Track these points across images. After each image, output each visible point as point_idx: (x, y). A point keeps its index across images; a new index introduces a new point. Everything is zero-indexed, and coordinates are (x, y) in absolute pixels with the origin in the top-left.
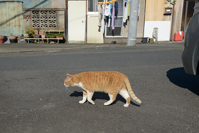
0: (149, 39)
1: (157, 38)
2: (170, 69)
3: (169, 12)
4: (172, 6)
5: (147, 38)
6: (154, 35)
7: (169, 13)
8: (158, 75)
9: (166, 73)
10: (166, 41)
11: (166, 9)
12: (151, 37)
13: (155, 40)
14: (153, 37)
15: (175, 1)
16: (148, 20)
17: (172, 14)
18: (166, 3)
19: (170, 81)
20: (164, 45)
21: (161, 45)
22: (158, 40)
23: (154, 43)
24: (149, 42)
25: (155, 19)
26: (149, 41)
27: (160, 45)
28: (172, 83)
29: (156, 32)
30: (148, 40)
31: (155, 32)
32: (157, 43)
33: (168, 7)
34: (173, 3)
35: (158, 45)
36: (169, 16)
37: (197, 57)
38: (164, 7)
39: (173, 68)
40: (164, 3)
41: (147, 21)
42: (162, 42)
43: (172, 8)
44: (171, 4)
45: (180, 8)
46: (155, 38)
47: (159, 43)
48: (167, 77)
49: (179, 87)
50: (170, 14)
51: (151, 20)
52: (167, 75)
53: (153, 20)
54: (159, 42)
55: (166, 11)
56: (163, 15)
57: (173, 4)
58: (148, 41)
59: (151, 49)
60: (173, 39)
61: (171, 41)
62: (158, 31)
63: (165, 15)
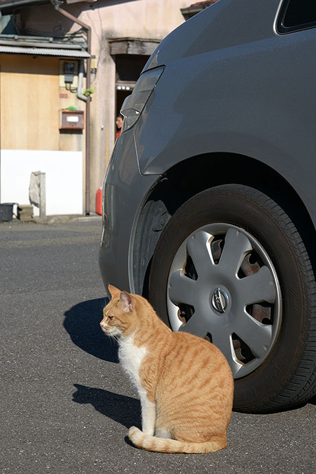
0: (19, 209)
1: (45, 204)
2: (77, 303)
3: (75, 123)
4: (81, 106)
5: (11, 206)
6: (34, 194)
7: (75, 127)
8: (38, 322)
9: (64, 317)
10: (71, 216)
11: (66, 113)
12: (24, 202)
13: (36, 212)
14: (32, 202)
15: (90, 93)
16: (10, 147)
17: (84, 131)
18: (62, 96)
19: (73, 341)
20: (64, 228)
21: (58, 229)
22: (49, 212)
23: (35, 222)
24: (18, 217)
25: (33, 144)
26: (19, 215)
27: (53, 228)
28: (77, 348)
29: (39, 186)
30: (15, 211)
31: (36, 186)
32: (46, 220)
33: (71, 108)
34: (85, 98)
35: (48, 228)
36: (75, 136)
37: (140, 260)
38: (57, 109)
39: (85, 299)
40: (57, 94)
41: (7, 148)
42: (59, 219)
43: (81, 113)
44: (79, 98)
45: (107, 113)
46: (36, 205)
47: (52, 221)
48: (64, 329)
49: (99, 361)
50: (79, 131)
51: (21, 148)
52: (67, 325)
53: (29, 148)
54: (50, 217)
55: (64, 120)
56: (58, 132)
57: (85, 101)
58: (14, 217)
59: (20, 242)
60: (93, 208)
61: (88, 214)
62: (44, 183)
63: (63, 131)
